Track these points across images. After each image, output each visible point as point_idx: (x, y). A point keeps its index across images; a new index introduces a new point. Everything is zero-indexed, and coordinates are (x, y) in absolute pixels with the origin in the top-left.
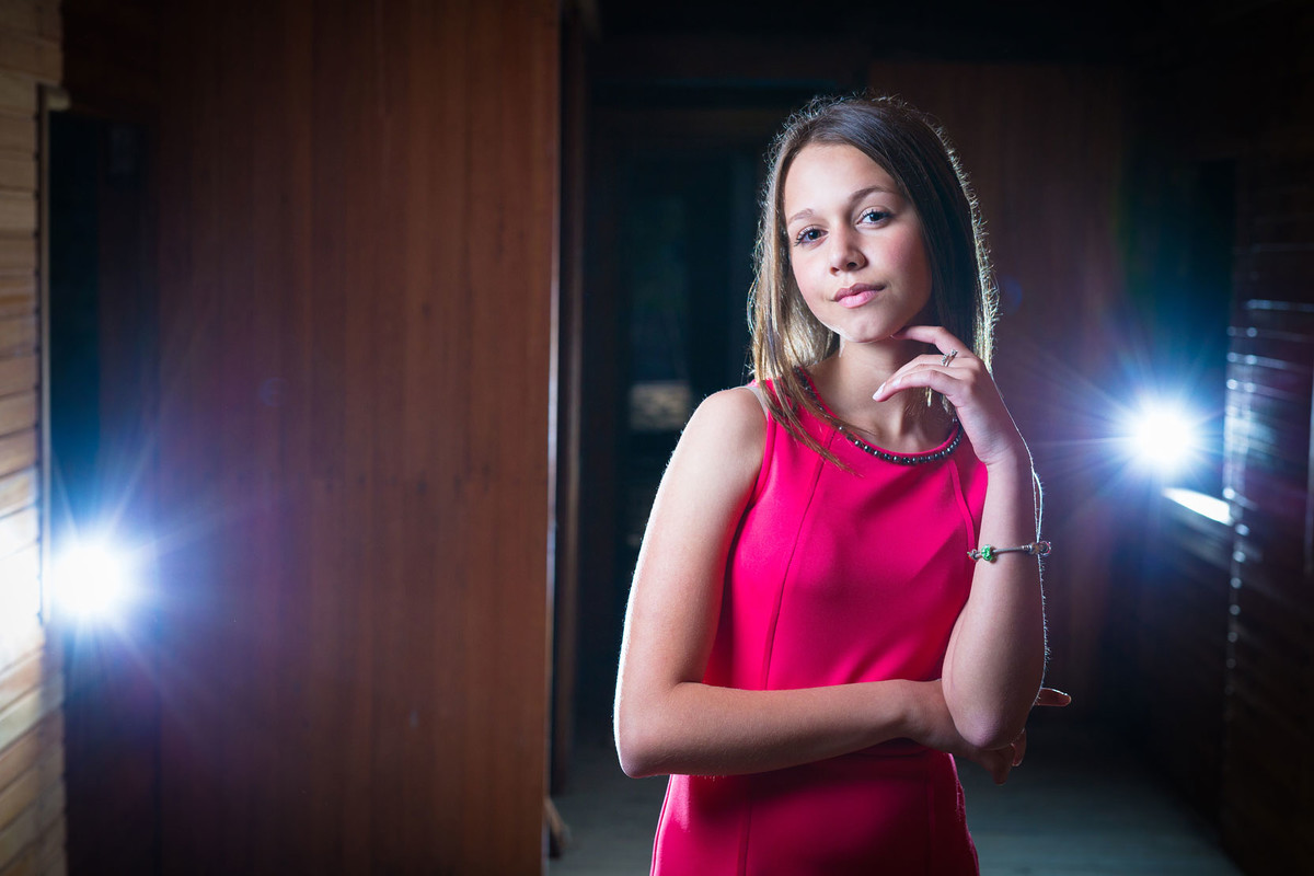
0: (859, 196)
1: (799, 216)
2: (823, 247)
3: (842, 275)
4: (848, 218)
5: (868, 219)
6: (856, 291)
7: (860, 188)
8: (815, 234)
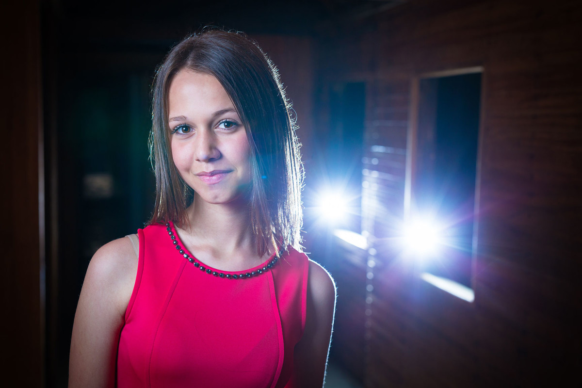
0: (219, 113)
1: (176, 119)
2: (193, 139)
3: (204, 164)
4: (211, 125)
5: (222, 126)
6: (212, 174)
7: (220, 109)
8: (187, 128)
